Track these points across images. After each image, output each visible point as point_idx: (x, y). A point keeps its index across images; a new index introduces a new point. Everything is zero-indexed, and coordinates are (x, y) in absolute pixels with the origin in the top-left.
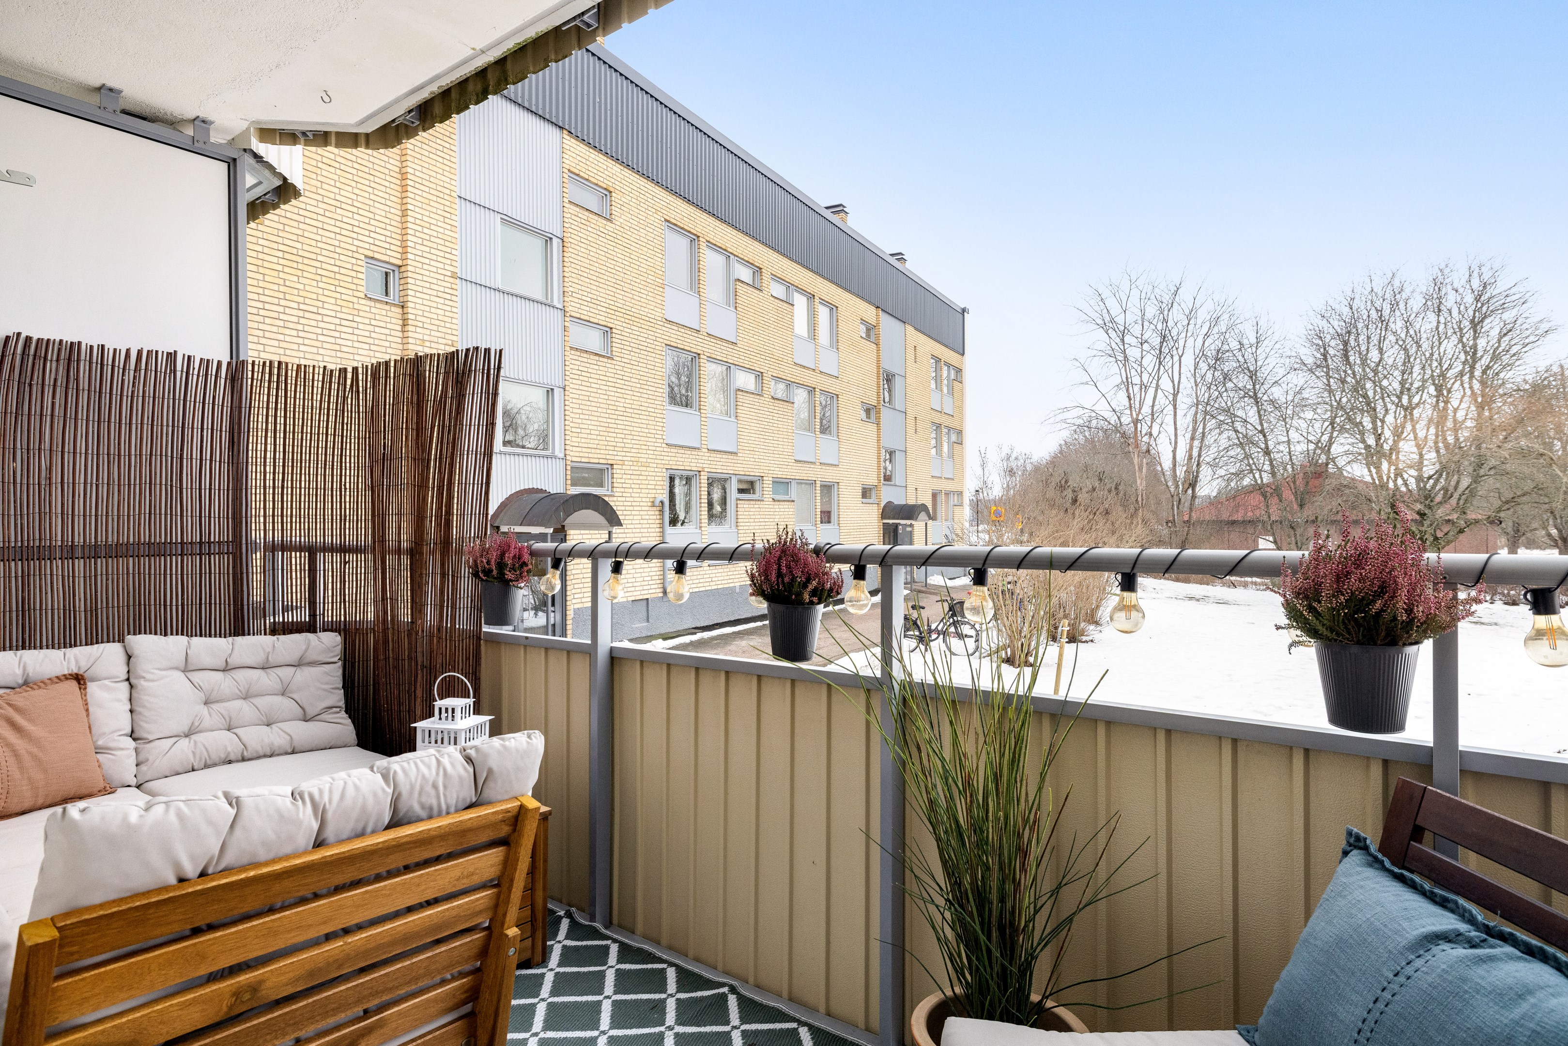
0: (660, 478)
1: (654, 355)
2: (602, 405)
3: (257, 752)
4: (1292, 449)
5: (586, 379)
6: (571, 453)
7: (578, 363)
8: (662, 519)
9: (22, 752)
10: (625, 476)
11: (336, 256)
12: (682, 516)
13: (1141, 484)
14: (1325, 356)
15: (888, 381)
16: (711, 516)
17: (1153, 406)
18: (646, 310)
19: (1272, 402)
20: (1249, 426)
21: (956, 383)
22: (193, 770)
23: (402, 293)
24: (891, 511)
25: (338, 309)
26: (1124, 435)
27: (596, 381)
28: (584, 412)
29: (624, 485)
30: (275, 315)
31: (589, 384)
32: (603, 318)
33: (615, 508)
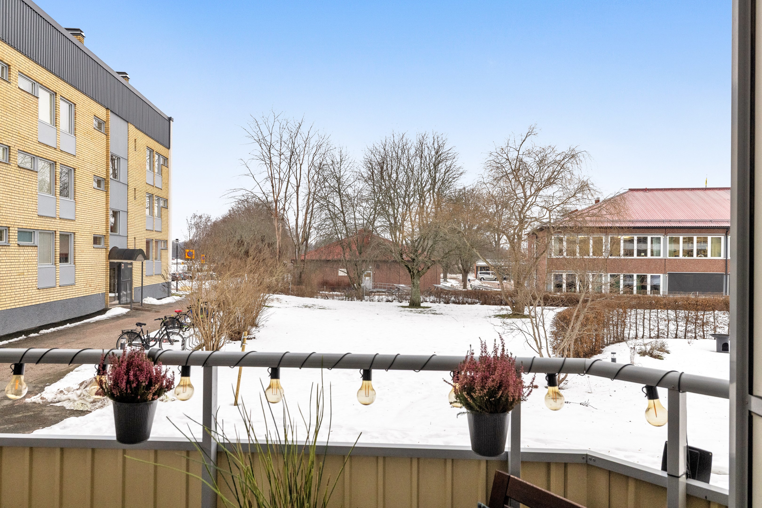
4: (357, 222)
13: (278, 238)
14: (373, 173)
17: (286, 192)
19: (347, 196)
20: (336, 208)
21: (164, 168)
24: (114, 253)
26: (269, 208)
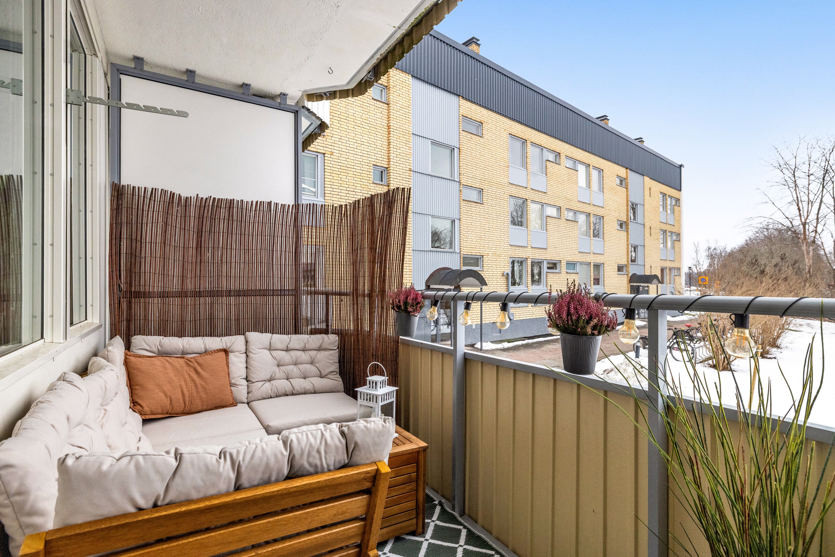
0: (507, 262)
1: (503, 201)
2: (478, 227)
3: (299, 391)
5: (470, 215)
6: (463, 251)
7: (467, 207)
8: (508, 282)
9: (198, 384)
10: (489, 261)
11: (361, 166)
12: (517, 281)
13: (809, 262)
15: (634, 209)
16: (533, 281)
17: (818, 214)
18: (500, 179)
21: (676, 207)
22: (271, 398)
23: (388, 180)
24: (634, 278)
25: (362, 189)
26: (794, 232)
27: (475, 215)
28: (469, 230)
29: (489, 266)
30: (337, 193)
31: (471, 217)
32: (478, 185)
33: (484, 277)
